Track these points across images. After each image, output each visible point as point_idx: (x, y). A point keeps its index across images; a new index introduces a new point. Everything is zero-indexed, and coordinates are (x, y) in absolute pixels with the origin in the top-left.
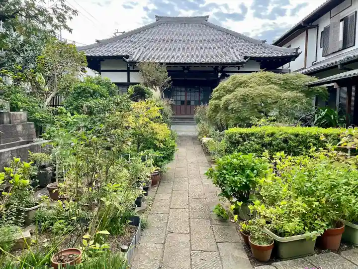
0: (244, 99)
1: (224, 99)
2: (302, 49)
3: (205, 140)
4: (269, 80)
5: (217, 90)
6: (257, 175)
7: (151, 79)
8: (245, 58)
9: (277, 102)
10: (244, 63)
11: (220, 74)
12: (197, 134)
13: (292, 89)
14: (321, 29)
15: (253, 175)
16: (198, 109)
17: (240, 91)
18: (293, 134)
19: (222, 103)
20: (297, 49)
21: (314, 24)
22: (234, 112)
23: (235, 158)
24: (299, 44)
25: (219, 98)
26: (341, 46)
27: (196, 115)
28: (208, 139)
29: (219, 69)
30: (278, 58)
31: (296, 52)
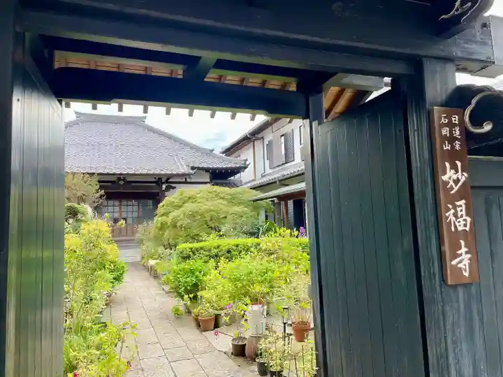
0: (192, 215)
1: (172, 215)
2: (250, 161)
3: (152, 262)
4: (217, 196)
5: (163, 206)
6: (204, 275)
7: (79, 194)
8: (193, 168)
9: (226, 217)
10: (192, 174)
11: (164, 186)
12: (139, 258)
13: (240, 204)
14: (266, 142)
15: (201, 276)
16: (141, 228)
17: (189, 207)
18: (234, 245)
19: (169, 220)
20: (246, 160)
21: (260, 136)
22: (183, 229)
23: (186, 265)
24: (247, 155)
25: (166, 214)
26: (284, 160)
27: (138, 236)
28: (156, 261)
29: (164, 180)
30: (226, 169)
31: (245, 164)
